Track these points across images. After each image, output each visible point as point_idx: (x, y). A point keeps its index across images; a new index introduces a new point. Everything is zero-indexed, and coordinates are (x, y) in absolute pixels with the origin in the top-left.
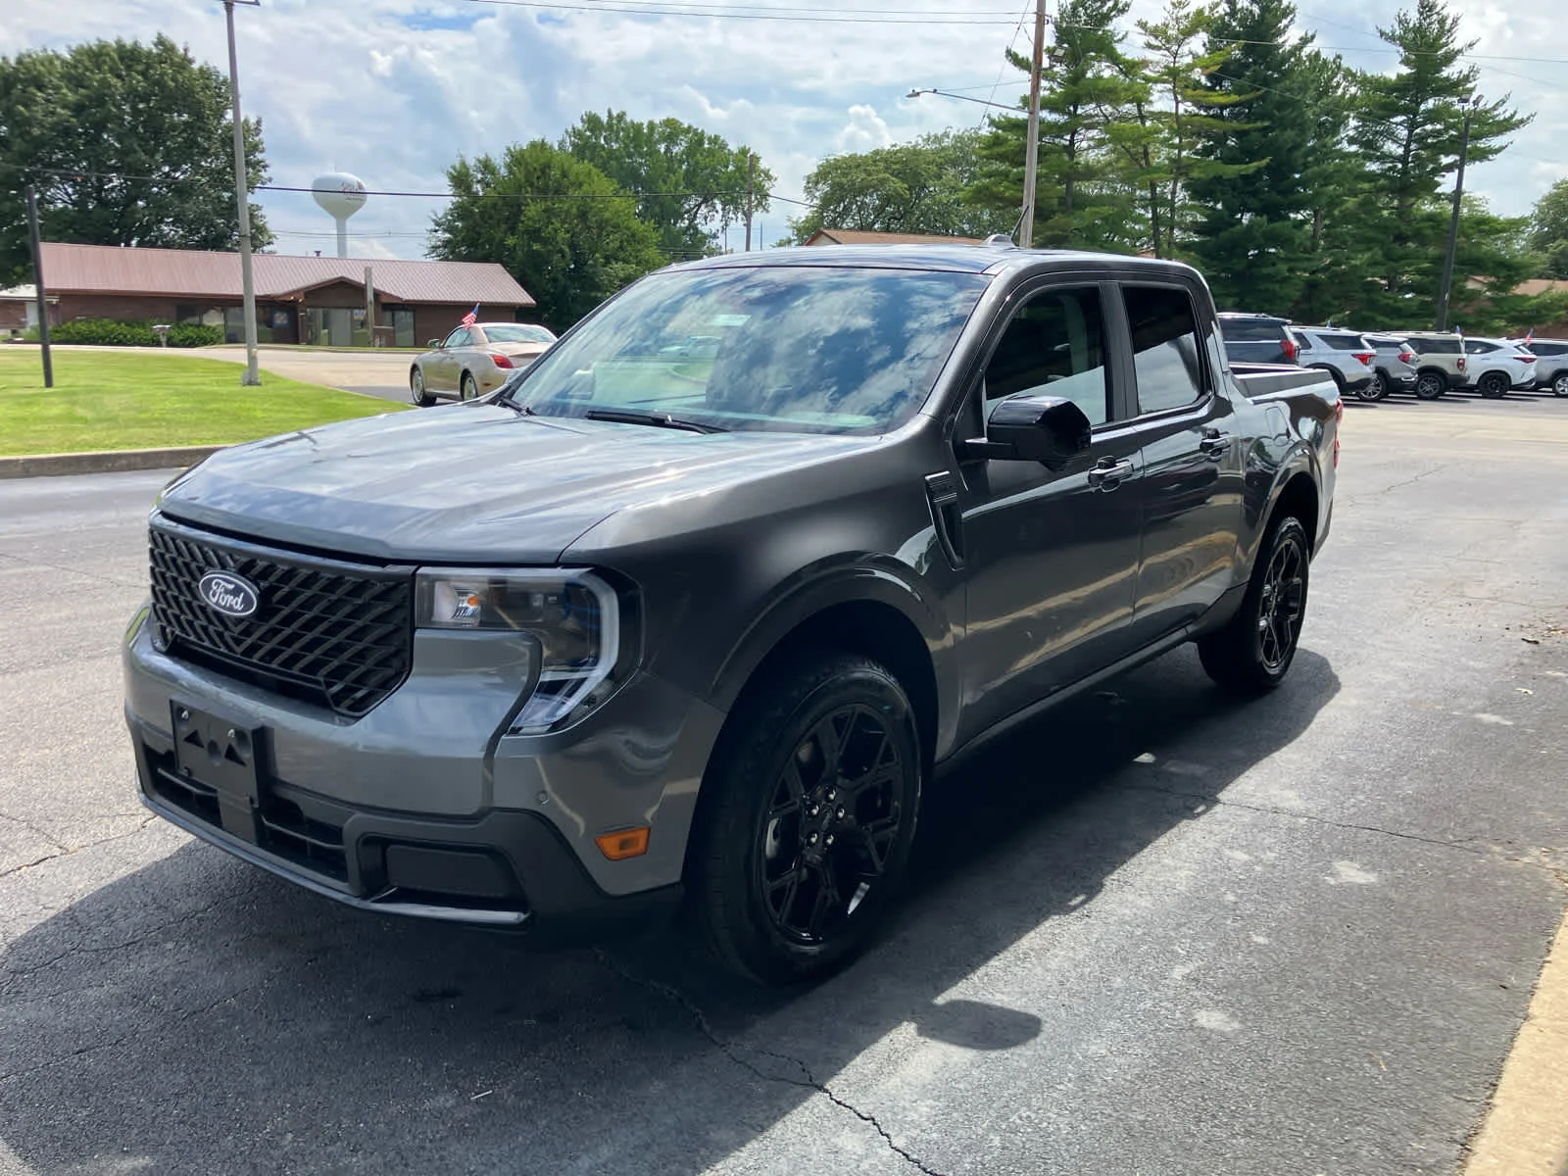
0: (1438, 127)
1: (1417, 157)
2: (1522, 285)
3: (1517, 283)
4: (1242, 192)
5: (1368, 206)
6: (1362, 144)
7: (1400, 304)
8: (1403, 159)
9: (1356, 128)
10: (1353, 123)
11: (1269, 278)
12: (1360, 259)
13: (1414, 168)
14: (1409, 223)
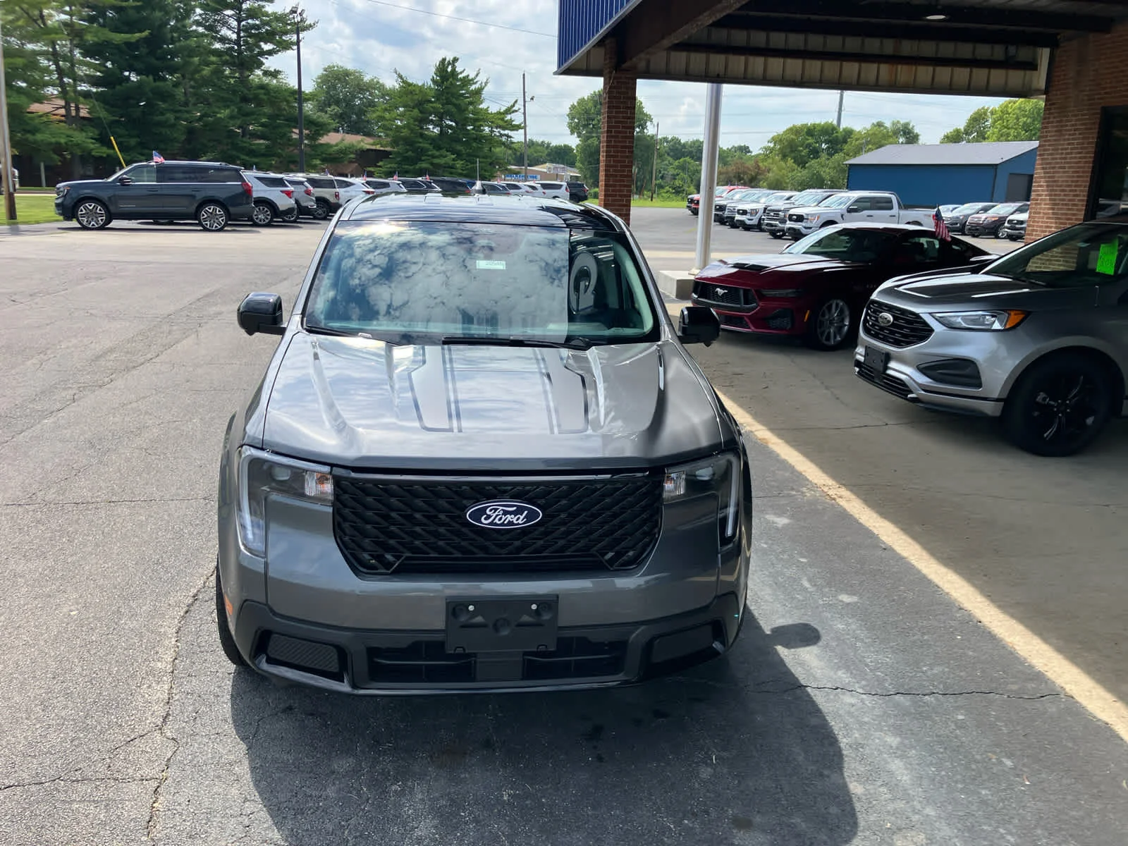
0: (257, 22)
1: (246, 42)
2: (325, 137)
3: (322, 135)
4: (127, 56)
5: (218, 72)
6: (206, 28)
7: (253, 147)
8: (237, 42)
9: (200, 15)
10: (198, 11)
11: (160, 124)
12: (224, 114)
13: (246, 50)
14: (249, 89)
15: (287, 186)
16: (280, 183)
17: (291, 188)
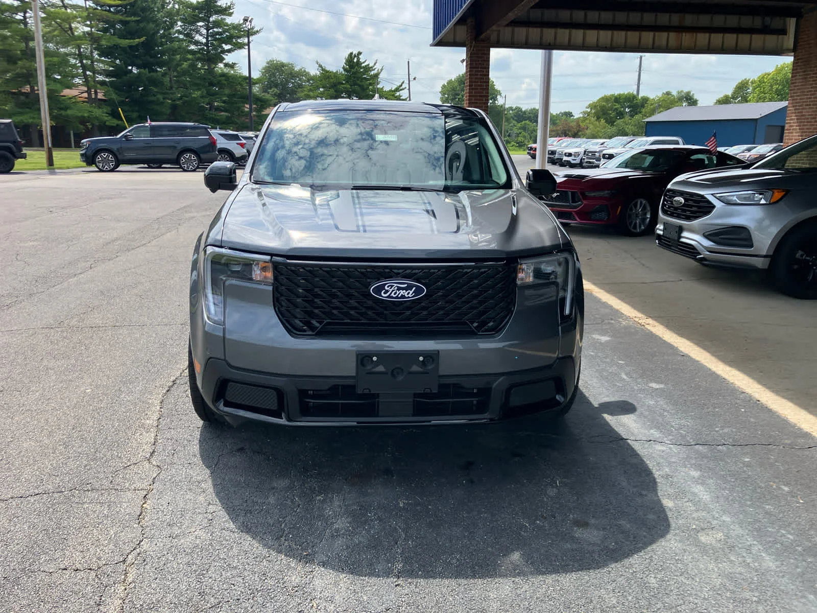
0: (220, 30)
1: (212, 44)
2: (268, 109)
3: (265, 108)
4: (130, 55)
5: (193, 66)
6: (185, 35)
7: (218, 117)
8: (206, 44)
9: (181, 26)
10: (179, 23)
11: (152, 102)
12: (196, 94)
13: (212, 50)
14: (214, 77)
15: (241, 140)
16: (236, 137)
17: (244, 141)
